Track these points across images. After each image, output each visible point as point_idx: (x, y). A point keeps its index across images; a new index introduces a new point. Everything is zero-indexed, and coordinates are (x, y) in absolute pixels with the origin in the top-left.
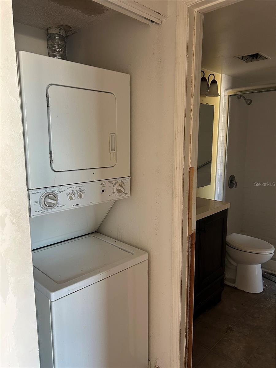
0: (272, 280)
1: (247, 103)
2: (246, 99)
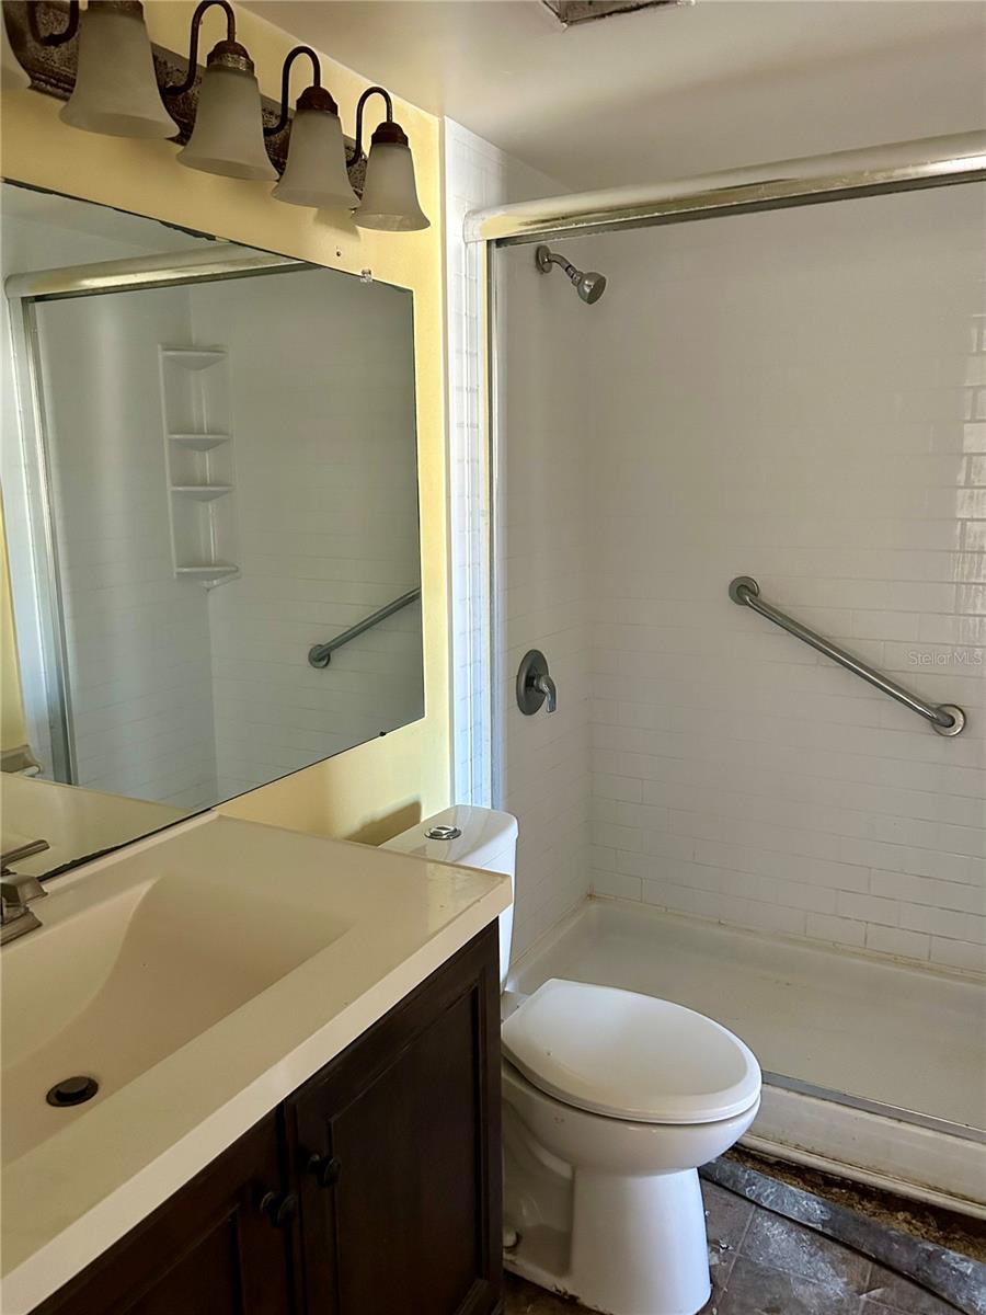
0: (747, 1195)
1: (581, 293)
2: (576, 272)
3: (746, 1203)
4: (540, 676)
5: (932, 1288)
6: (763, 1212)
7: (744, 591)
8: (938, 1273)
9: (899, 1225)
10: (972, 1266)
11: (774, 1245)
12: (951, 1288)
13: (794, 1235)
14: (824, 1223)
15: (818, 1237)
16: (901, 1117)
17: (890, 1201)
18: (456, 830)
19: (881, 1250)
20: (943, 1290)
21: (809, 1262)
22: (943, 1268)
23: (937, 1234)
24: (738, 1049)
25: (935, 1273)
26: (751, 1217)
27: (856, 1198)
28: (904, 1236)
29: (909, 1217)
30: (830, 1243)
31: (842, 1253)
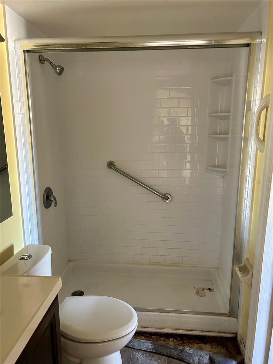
0: (130, 346)
1: (56, 72)
2: (53, 65)
3: (130, 349)
4: (50, 195)
5: (183, 360)
6: (135, 350)
7: (111, 165)
8: (184, 355)
9: (171, 343)
10: (192, 351)
11: (140, 360)
12: (188, 359)
13: (145, 355)
14: (152, 349)
15: (151, 353)
16: (168, 312)
17: (167, 336)
18: (30, 255)
19: (169, 353)
20: (186, 360)
21: (150, 362)
22: (185, 353)
23: (181, 342)
24: (128, 307)
25: (183, 356)
26: (132, 353)
27: (159, 338)
28: (174, 347)
29: (173, 339)
30: (155, 354)
31: (158, 356)
